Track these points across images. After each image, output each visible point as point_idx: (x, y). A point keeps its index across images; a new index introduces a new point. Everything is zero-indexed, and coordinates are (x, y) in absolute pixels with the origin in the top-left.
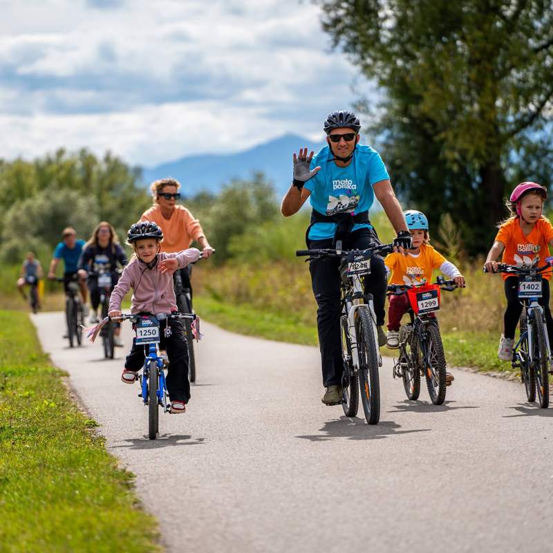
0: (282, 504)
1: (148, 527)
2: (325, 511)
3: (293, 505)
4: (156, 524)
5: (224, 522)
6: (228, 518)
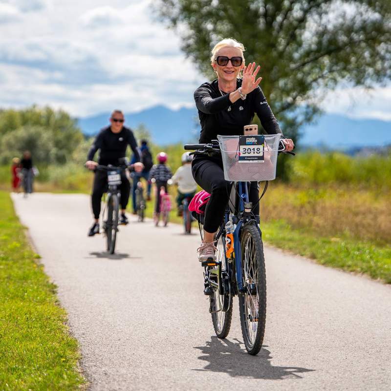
0: (135, 307)
1: (62, 315)
2: (157, 312)
3: (140, 308)
4: (66, 314)
5: (103, 315)
6: (105, 313)
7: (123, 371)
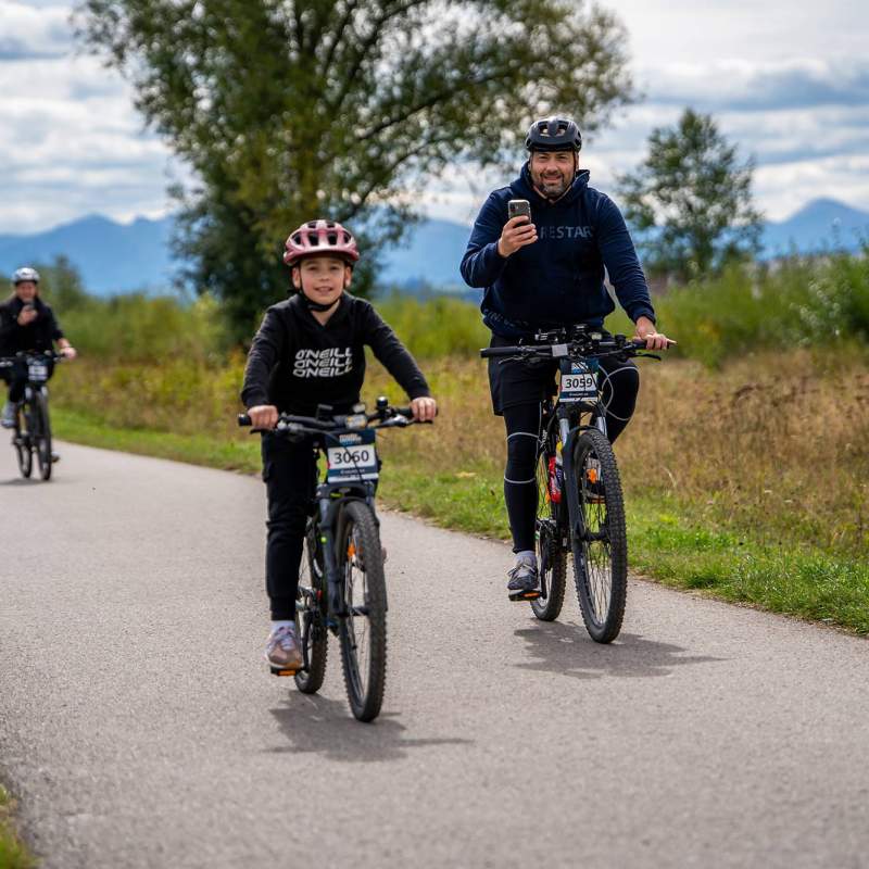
6: (29, 649)
7: (81, 772)
